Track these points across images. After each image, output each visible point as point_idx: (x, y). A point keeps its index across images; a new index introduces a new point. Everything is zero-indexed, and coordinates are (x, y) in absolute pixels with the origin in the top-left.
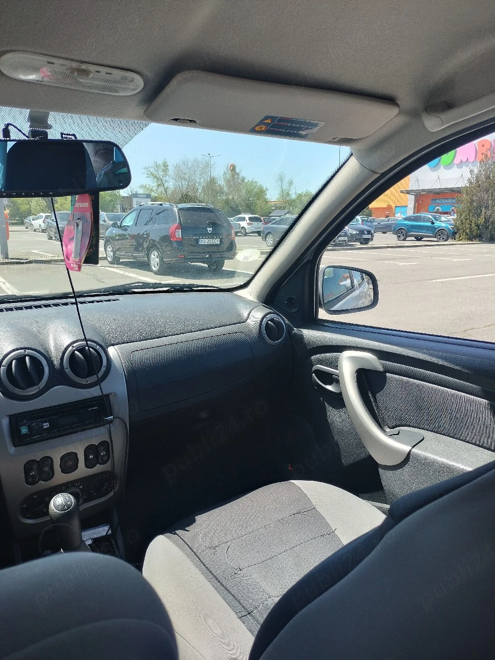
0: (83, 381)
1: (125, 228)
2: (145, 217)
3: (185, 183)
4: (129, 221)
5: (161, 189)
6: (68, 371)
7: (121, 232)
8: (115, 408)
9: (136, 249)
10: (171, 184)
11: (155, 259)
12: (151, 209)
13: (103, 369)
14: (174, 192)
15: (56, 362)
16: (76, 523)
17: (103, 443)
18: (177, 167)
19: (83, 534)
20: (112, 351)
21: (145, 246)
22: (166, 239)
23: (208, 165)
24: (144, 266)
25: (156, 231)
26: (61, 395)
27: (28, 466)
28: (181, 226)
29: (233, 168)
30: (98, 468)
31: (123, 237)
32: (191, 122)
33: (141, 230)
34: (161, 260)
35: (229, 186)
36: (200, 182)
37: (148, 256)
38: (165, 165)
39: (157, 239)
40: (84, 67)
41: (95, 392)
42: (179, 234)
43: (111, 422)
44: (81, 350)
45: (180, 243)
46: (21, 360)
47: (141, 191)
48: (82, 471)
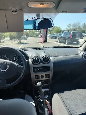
0: (45, 63)
1: (62, 36)
2: (66, 34)
3: (74, 27)
4: (63, 35)
5: (70, 29)
6: (43, 61)
7: (61, 37)
8: (50, 68)
9: (64, 40)
10: (71, 28)
11: (67, 42)
12: (67, 32)
13: (49, 61)
14: (72, 29)
15: (41, 59)
16: (41, 88)
17: (48, 74)
18: (73, 24)
19: (42, 89)
20: (51, 58)
21: (65, 39)
22: (69, 38)
23: (79, 23)
24: (65, 43)
25: (67, 36)
26: (42, 65)
27: (36, 76)
28: (72, 35)
29: (85, 24)
30: (47, 79)
31: (61, 38)
32: (66, 12)
33: (65, 36)
34: (68, 42)
35: (83, 27)
36: (77, 27)
37: (65, 41)
38: (71, 24)
39: (67, 38)
40: (42, 3)
41: (47, 65)
42: (72, 37)
43: (50, 71)
44: (45, 57)
45: (72, 38)
46: (35, 58)
47: (66, 29)
48: (44, 79)
